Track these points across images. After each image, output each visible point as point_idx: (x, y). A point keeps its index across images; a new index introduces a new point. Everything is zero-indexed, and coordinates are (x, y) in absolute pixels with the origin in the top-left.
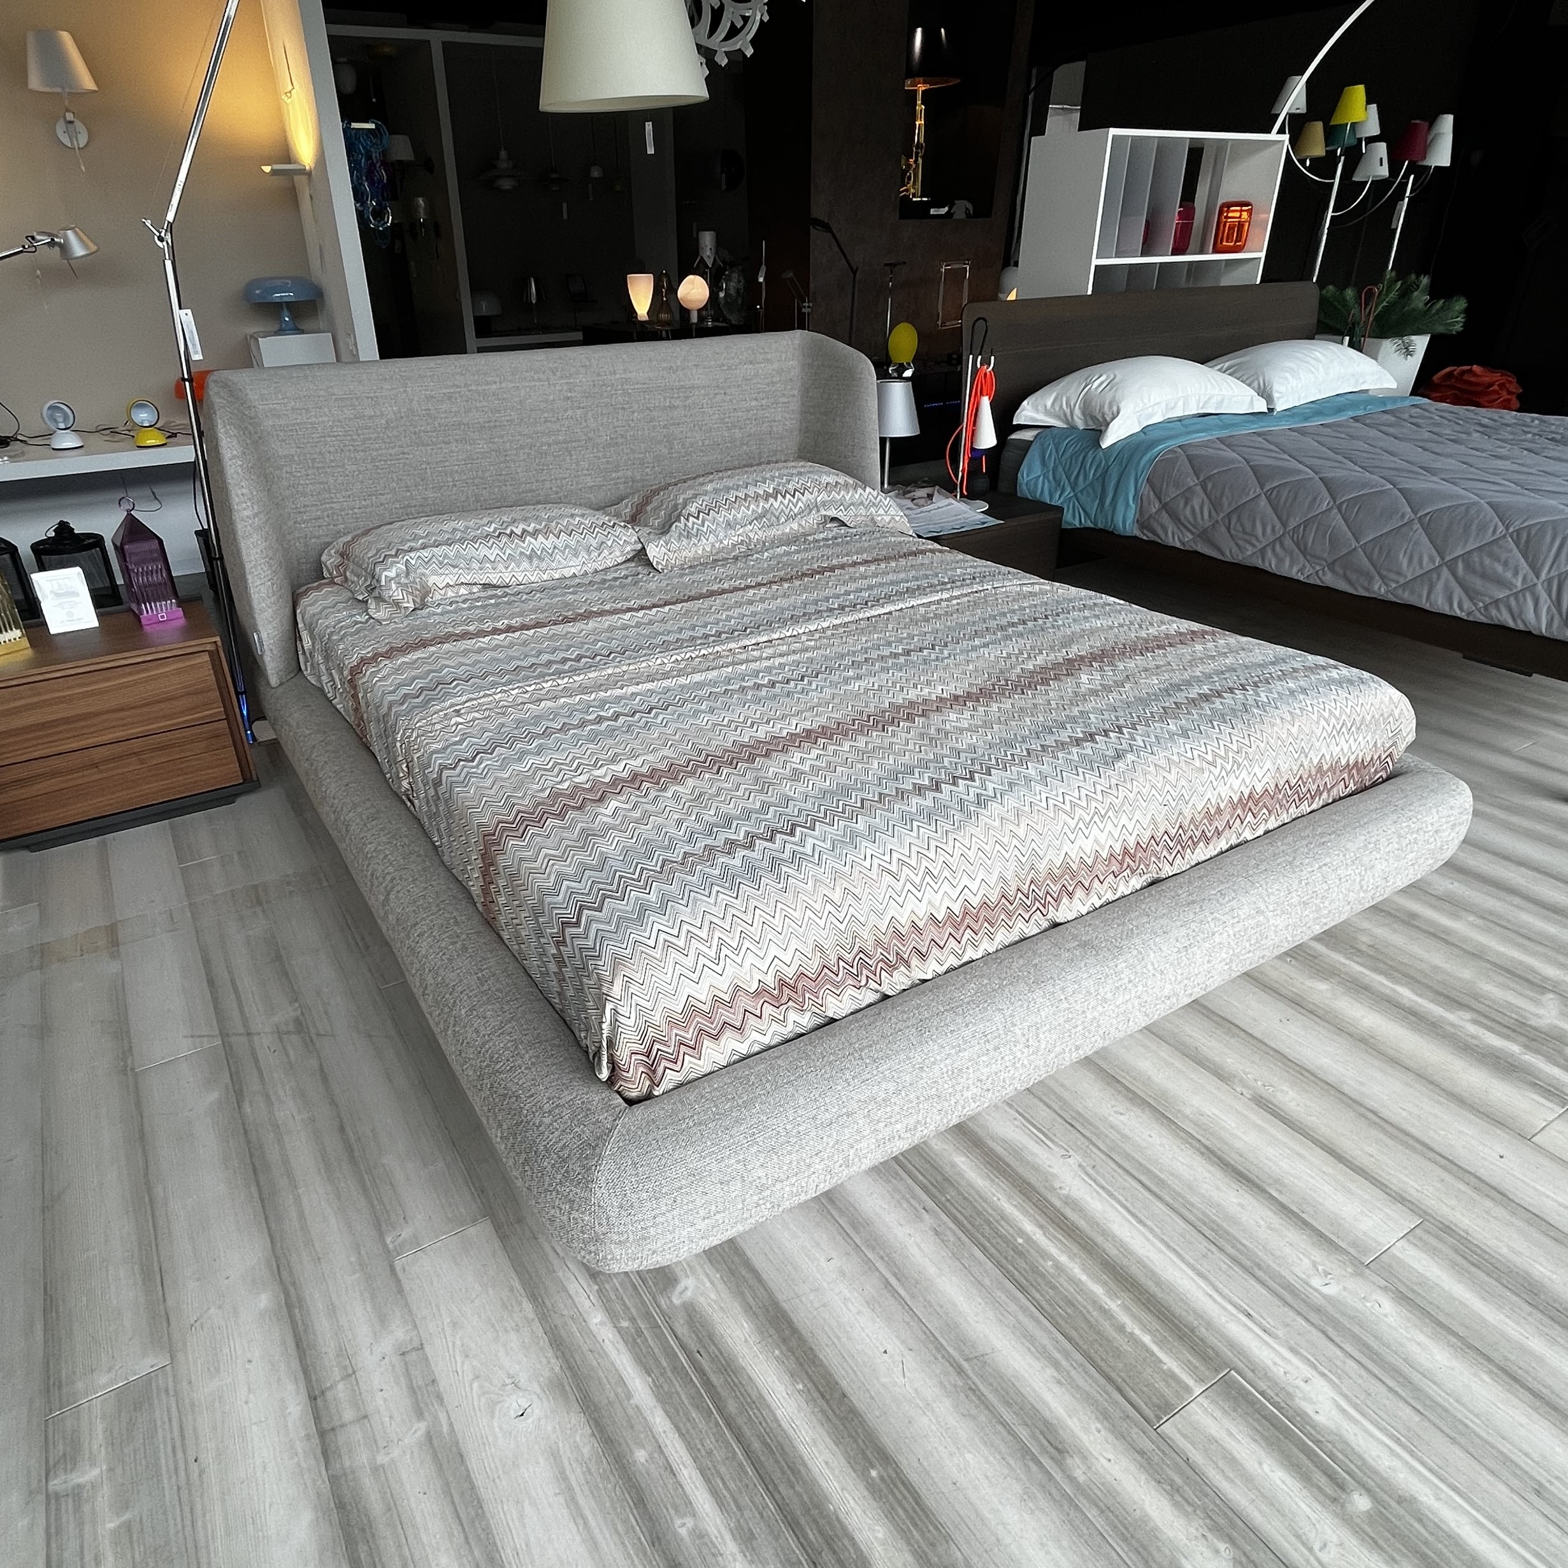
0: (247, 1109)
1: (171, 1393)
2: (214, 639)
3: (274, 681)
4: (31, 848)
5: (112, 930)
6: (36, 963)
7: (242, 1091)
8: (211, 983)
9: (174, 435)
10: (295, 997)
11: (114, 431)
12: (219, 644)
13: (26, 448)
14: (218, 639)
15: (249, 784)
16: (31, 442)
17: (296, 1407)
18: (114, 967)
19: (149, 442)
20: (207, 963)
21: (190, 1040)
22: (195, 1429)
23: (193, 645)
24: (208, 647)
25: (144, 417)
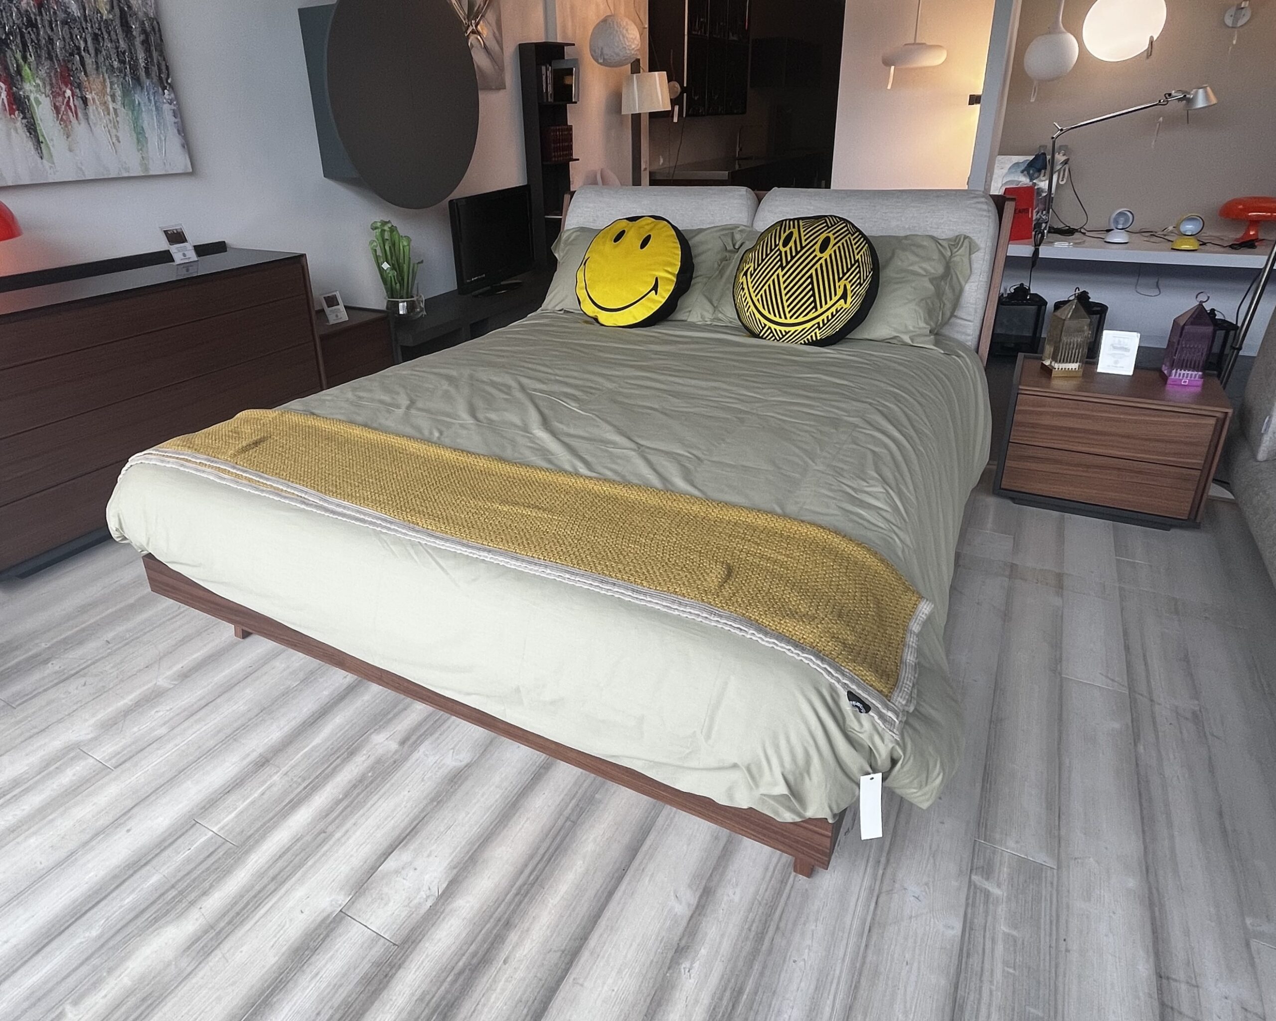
0: (1141, 749)
1: (1055, 886)
2: (1226, 410)
3: (1262, 455)
4: (1013, 499)
5: (1060, 577)
6: (1007, 573)
7: (1139, 736)
8: (1127, 648)
9: (1204, 244)
10: (1196, 694)
11: (1153, 234)
12: (1230, 415)
13: (1085, 238)
14: (1230, 411)
15: (1191, 522)
16: (1088, 234)
17: (1144, 969)
18: (1057, 601)
19: (1184, 247)
20: (1126, 633)
21: (1104, 678)
22: (1067, 922)
23: (1207, 409)
24: (1218, 415)
25: (1189, 228)
